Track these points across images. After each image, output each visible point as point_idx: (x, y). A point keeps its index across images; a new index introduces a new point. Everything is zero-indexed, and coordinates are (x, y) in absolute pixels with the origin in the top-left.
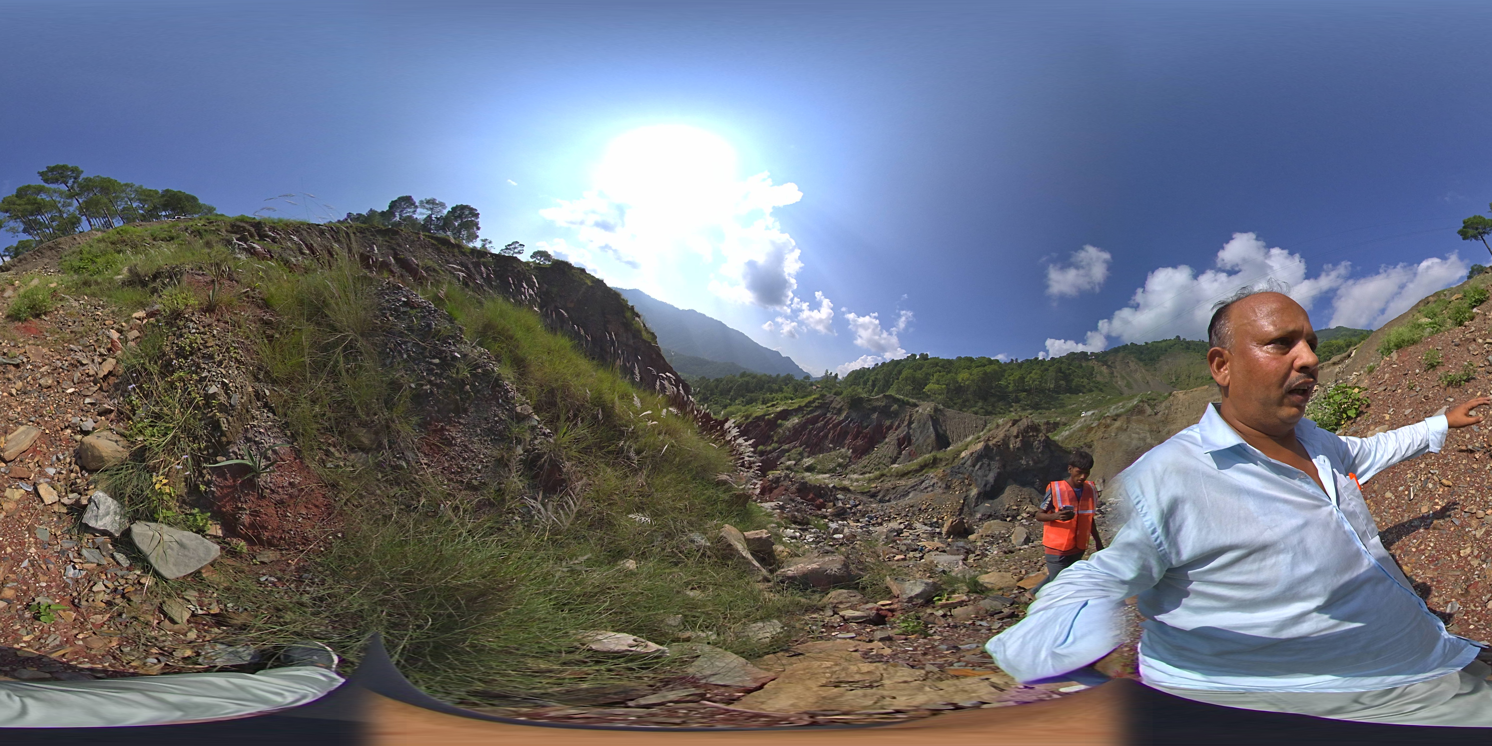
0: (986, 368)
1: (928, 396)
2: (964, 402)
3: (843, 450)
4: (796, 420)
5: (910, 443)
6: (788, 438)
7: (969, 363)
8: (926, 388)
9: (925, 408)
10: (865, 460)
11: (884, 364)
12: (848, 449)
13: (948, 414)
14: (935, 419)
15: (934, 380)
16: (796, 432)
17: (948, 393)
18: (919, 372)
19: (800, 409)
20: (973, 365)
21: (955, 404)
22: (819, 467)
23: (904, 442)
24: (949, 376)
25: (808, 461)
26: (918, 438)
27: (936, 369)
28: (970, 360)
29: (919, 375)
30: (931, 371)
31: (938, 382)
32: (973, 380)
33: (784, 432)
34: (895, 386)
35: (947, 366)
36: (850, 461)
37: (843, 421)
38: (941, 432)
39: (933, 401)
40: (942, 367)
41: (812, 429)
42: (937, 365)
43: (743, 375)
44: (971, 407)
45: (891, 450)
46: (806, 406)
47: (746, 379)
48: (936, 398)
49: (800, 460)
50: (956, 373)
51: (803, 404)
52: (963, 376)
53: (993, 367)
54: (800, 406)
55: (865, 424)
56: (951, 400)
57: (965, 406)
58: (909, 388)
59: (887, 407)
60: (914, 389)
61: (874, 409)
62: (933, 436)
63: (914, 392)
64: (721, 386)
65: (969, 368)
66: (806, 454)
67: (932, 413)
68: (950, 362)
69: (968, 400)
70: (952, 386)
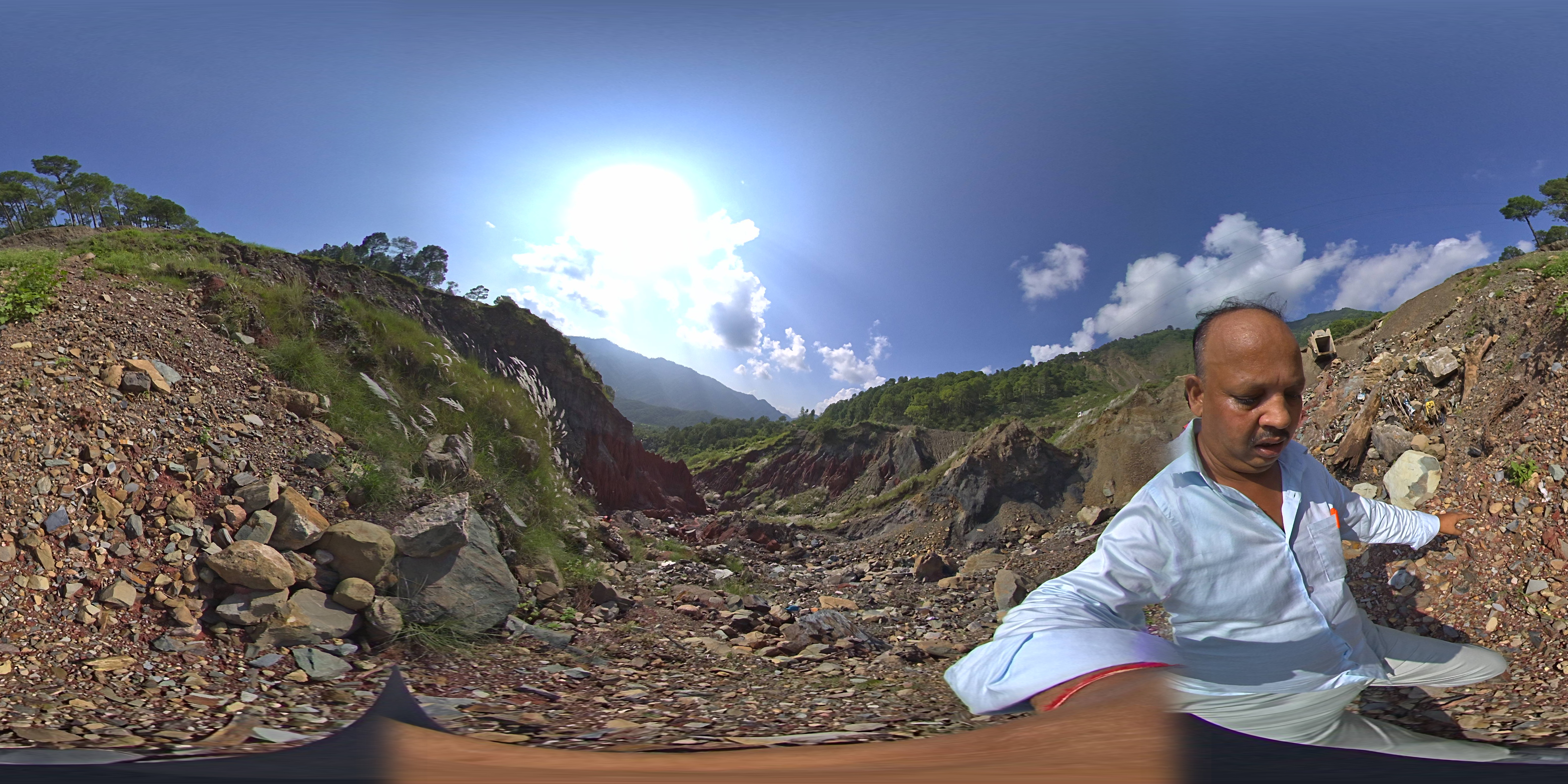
0: (969, 381)
1: (911, 420)
2: (949, 421)
3: (819, 488)
4: (765, 461)
5: (893, 472)
6: (758, 481)
7: (950, 379)
8: (907, 410)
9: (907, 432)
10: (844, 496)
11: (861, 393)
12: (825, 486)
13: (932, 435)
14: (919, 442)
15: (915, 402)
16: (767, 473)
17: (931, 413)
18: (898, 395)
19: (770, 449)
20: (955, 380)
21: (941, 424)
22: (792, 508)
23: (886, 472)
24: (930, 394)
25: (780, 504)
26: (901, 465)
27: (915, 390)
28: (952, 375)
29: (898, 398)
30: (910, 393)
31: (919, 403)
32: (956, 396)
33: (753, 474)
34: (874, 414)
35: (927, 385)
36: (828, 498)
37: (817, 457)
38: (927, 455)
39: (915, 424)
40: (923, 386)
41: (784, 468)
42: (916, 385)
43: (714, 421)
44: (959, 424)
45: (872, 482)
46: (776, 445)
47: (717, 425)
48: (919, 420)
49: (772, 503)
50: (938, 391)
51: (773, 443)
52: (945, 393)
53: (976, 379)
54: (769, 446)
55: (842, 457)
56: (936, 420)
57: (951, 425)
58: (889, 414)
59: (865, 435)
60: (894, 415)
61: (851, 440)
62: (917, 460)
63: (896, 417)
64: (691, 434)
65: (951, 383)
66: (779, 496)
67: (914, 435)
68: (929, 380)
69: (953, 418)
70: (935, 406)
